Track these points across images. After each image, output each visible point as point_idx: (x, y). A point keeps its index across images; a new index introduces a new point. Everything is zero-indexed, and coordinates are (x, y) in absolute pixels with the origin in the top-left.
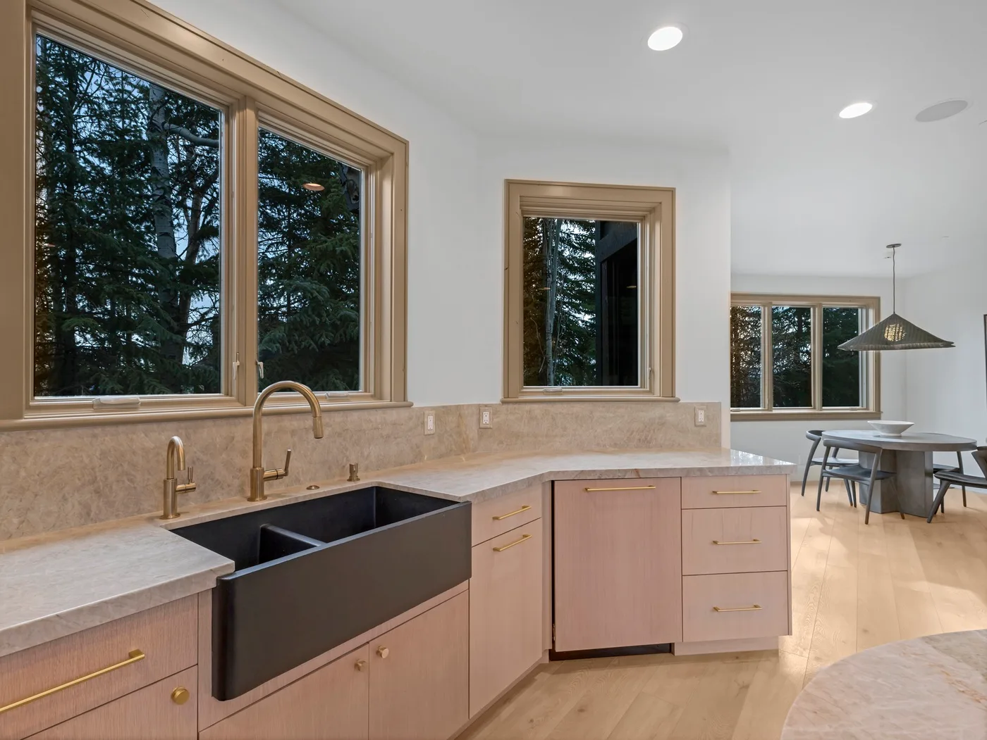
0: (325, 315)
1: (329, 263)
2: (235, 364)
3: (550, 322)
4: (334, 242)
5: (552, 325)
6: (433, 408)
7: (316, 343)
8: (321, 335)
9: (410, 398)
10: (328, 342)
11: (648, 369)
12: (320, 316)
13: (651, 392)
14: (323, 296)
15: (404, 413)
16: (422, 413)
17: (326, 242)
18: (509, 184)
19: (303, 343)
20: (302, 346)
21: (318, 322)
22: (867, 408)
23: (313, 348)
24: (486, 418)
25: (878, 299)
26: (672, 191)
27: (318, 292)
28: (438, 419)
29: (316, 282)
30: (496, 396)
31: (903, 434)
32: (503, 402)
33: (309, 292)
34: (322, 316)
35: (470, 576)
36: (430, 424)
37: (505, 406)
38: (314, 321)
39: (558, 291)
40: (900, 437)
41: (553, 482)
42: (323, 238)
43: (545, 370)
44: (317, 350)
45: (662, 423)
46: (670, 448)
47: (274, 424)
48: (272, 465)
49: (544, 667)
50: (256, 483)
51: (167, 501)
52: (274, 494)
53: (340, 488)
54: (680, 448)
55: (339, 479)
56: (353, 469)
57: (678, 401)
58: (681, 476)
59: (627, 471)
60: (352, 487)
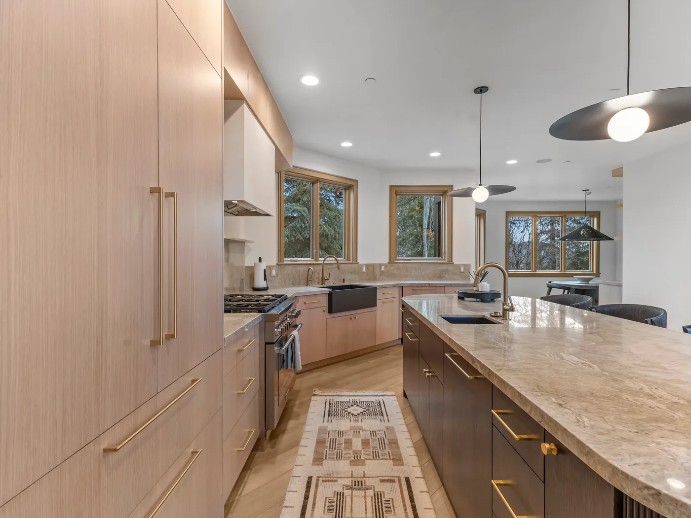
0: (306, 222)
2: (315, 251)
3: (426, 222)
5: (427, 224)
6: (365, 264)
9: (358, 261)
11: (443, 251)
12: (304, 223)
14: (306, 213)
15: (356, 265)
16: (362, 265)
18: (391, 187)
20: (297, 238)
24: (383, 268)
25: (599, 212)
26: (452, 186)
27: (304, 212)
28: (367, 268)
30: (386, 260)
31: (590, 282)
32: (389, 263)
35: (376, 306)
36: (364, 270)
40: (588, 284)
41: (403, 286)
45: (447, 271)
46: (451, 280)
47: (328, 267)
48: (326, 277)
49: (400, 344)
50: (323, 280)
51: (308, 282)
52: (327, 284)
53: (341, 284)
54: (454, 280)
55: (340, 282)
56: (344, 280)
57: (453, 263)
58: (445, 286)
59: (426, 284)
60: (344, 284)
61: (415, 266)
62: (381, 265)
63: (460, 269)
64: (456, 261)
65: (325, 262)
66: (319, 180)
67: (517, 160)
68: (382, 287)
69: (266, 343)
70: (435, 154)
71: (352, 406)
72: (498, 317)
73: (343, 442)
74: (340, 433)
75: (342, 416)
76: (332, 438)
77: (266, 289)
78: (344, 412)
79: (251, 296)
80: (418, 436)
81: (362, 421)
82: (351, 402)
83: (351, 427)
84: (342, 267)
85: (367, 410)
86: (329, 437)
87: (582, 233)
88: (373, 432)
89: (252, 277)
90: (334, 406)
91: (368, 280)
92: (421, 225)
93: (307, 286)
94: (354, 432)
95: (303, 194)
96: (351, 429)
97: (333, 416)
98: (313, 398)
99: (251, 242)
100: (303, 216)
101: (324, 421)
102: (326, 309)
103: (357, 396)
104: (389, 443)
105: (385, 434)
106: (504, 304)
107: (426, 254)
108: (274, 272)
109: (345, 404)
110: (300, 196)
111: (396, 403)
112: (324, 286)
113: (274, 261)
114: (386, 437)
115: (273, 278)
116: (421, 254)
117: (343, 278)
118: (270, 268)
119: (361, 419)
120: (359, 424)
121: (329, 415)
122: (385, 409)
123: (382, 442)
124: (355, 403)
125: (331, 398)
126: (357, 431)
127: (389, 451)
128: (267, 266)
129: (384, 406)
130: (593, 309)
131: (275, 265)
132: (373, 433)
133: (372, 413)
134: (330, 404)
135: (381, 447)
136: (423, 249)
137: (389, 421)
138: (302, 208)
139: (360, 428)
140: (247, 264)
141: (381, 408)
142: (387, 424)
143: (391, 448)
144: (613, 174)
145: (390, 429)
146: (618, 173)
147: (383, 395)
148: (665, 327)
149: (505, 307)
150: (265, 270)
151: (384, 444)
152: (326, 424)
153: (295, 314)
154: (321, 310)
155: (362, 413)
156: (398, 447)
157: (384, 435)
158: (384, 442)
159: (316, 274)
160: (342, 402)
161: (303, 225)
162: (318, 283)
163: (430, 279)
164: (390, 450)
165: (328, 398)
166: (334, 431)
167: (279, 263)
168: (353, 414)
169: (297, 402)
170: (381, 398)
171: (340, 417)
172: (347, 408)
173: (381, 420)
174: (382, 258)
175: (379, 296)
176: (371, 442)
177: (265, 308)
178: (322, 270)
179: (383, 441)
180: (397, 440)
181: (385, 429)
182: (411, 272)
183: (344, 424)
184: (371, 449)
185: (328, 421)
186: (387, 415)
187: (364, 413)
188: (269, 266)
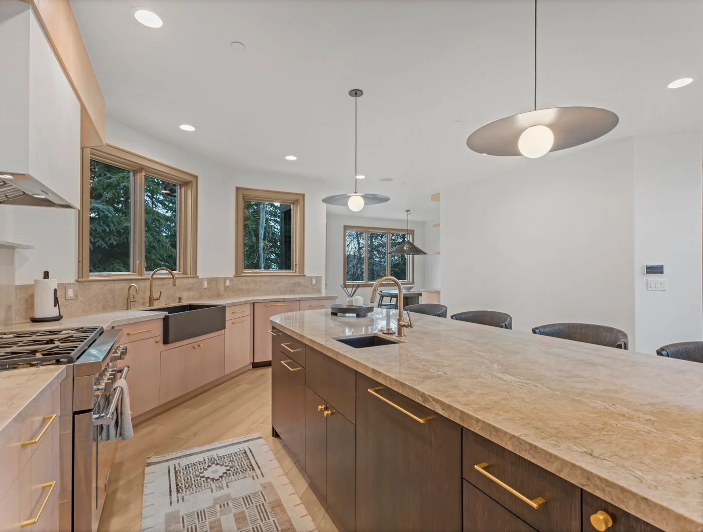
0: (112, 225)
1: (114, 192)
2: (138, 261)
3: (262, 232)
4: (118, 179)
5: (263, 234)
6: (207, 278)
7: (106, 243)
8: (110, 239)
9: (198, 274)
10: (115, 243)
11: (295, 263)
12: (108, 226)
13: (296, 272)
14: (111, 214)
15: (195, 280)
16: (202, 280)
17: (110, 178)
18: (238, 188)
19: (97, 243)
20: (97, 246)
21: (108, 230)
22: (409, 281)
23: (104, 247)
24: (228, 283)
25: (413, 231)
26: (304, 195)
28: (209, 283)
29: (105, 203)
30: (231, 273)
31: (411, 291)
32: (235, 276)
33: (102, 211)
34: (110, 226)
35: (225, 328)
36: (206, 285)
37: (236, 278)
38: (105, 230)
39: (267, 212)
41: (254, 303)
42: (109, 175)
43: (258, 261)
44: (107, 248)
45: (299, 284)
46: (302, 293)
47: (157, 282)
48: (156, 295)
49: (250, 370)
50: (151, 301)
51: (128, 305)
52: (157, 305)
53: (177, 304)
54: (306, 293)
55: (175, 302)
56: (180, 299)
57: (305, 275)
58: (299, 300)
59: (280, 299)
60: (180, 304)
62: (225, 279)
63: (312, 281)
64: (308, 273)
65: (154, 277)
66: (144, 169)
67: (365, 176)
68: (233, 305)
69: (75, 413)
70: (291, 158)
71: (209, 466)
72: (391, 334)
73: (208, 527)
74: (201, 514)
75: (199, 486)
76: (190, 527)
77: (58, 319)
78: (199, 478)
79: (34, 333)
80: (303, 485)
81: (227, 486)
82: (207, 461)
83: (215, 500)
84: (178, 282)
85: (231, 467)
86: (184, 527)
87: (405, 248)
88: (246, 497)
89: (30, 302)
90: (184, 474)
91: (210, 298)
92: (257, 235)
93: (127, 309)
94: (220, 506)
95: (106, 188)
96: (215, 504)
97: (184, 490)
98: (148, 470)
99: (27, 247)
100: (107, 216)
101: (171, 503)
102: (161, 339)
103: (213, 449)
104: (272, 508)
105: (263, 496)
106: (399, 320)
107: (263, 265)
108: (70, 293)
109: (199, 466)
110: (102, 191)
111: (266, 448)
112: (152, 308)
113: (71, 276)
114: (265, 500)
115: (70, 301)
116: (257, 267)
117: (178, 296)
118: (65, 286)
119: (227, 484)
120: (226, 491)
121: (178, 491)
122: (255, 459)
123: (261, 509)
124: (213, 462)
125: (176, 462)
126: (223, 504)
127: (274, 521)
128: (58, 284)
129: (252, 454)
130: (454, 318)
131: (73, 281)
132: (247, 499)
133: (239, 470)
134: (176, 472)
135: (263, 517)
136: (259, 261)
137: (263, 476)
138: (105, 207)
139: (228, 497)
140: (18, 282)
141: (249, 459)
142: (262, 480)
143: (275, 515)
144: (432, 198)
145: (268, 487)
146: (436, 197)
147: (247, 441)
148: (511, 329)
149: (401, 323)
150: (55, 291)
151: (266, 511)
152: (176, 506)
153: (119, 354)
154: (152, 341)
155: (226, 473)
156: (284, 510)
157: (263, 498)
158: (265, 508)
159: (140, 293)
160: (194, 465)
161: (106, 228)
162: (144, 304)
163: (282, 293)
164: (274, 519)
165: (171, 464)
166: (190, 515)
167: (80, 280)
168: (213, 479)
169: (121, 483)
170: (245, 446)
171: (195, 489)
172: (203, 473)
173: (253, 477)
174: (228, 270)
175: (228, 316)
176: (247, 514)
177: (73, 353)
178: (149, 288)
179: (262, 507)
180: (280, 500)
181: (261, 489)
182: (260, 286)
183: (203, 499)
184: (250, 525)
185: (178, 500)
186: (259, 468)
187: (228, 472)
188: (63, 284)
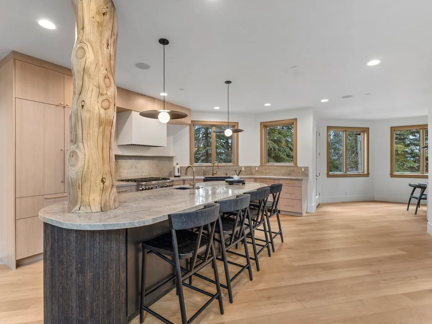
6: (244, 166)
9: (239, 164)
13: (293, 164)
15: (238, 167)
16: (241, 167)
18: (261, 123)
24: (257, 169)
26: (296, 120)
28: (245, 169)
30: (258, 164)
32: (260, 166)
41: (256, 179)
45: (294, 171)
46: (296, 176)
50: (213, 174)
51: (204, 174)
52: (215, 176)
54: (298, 176)
56: (226, 174)
57: (297, 166)
58: (279, 179)
61: (274, 167)
62: (256, 167)
63: (302, 170)
64: (299, 165)
66: (214, 125)
70: (267, 105)
93: (204, 176)
112: (213, 176)
113: (186, 165)
150: (178, 168)
163: (283, 175)
174: (256, 163)
178: (212, 169)
182: (272, 171)
